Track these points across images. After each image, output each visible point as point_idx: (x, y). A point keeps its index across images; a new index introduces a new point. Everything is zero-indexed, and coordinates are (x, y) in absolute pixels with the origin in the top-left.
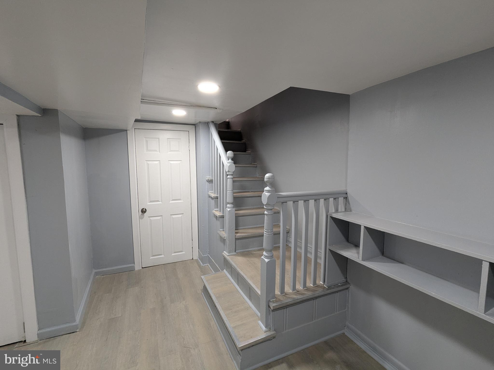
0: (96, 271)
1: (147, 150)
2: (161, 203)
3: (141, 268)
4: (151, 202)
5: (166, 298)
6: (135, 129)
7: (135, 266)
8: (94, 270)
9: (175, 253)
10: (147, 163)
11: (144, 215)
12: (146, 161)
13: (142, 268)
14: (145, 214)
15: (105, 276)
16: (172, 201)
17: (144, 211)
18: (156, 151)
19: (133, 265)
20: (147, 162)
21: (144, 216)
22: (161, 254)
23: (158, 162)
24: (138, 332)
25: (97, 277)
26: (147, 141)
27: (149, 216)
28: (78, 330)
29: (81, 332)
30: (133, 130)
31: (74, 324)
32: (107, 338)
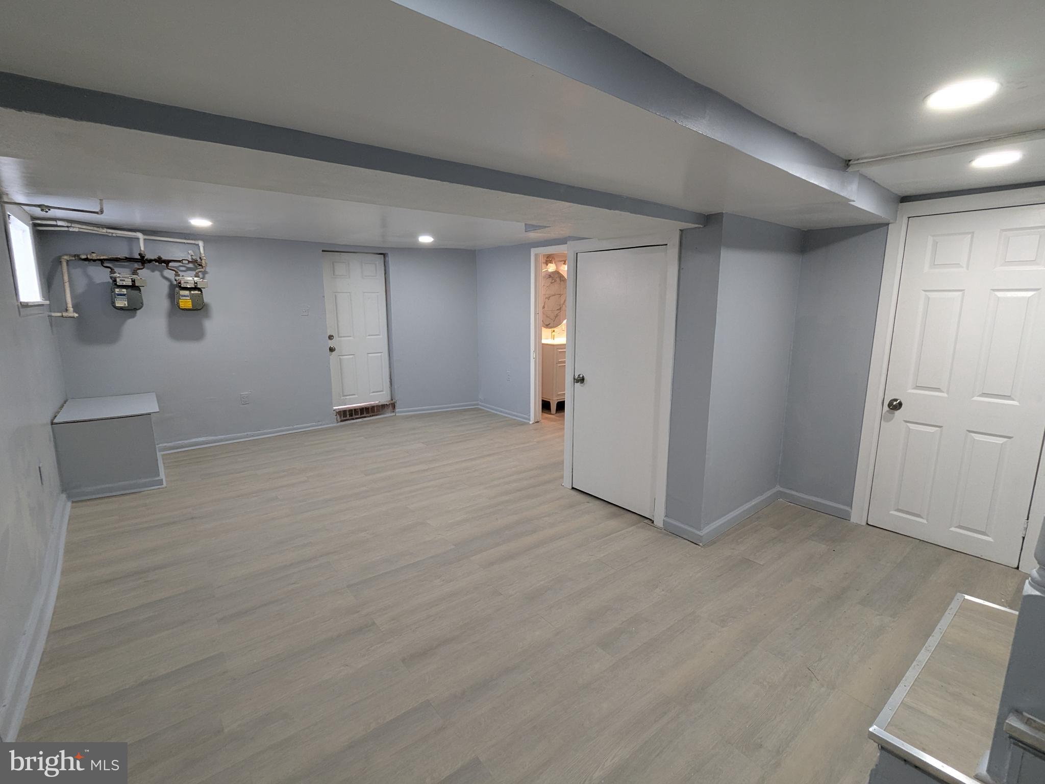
0: (781, 489)
1: (933, 265)
2: (945, 395)
3: (864, 523)
4: (917, 387)
5: (857, 590)
6: (909, 218)
7: (851, 512)
8: (779, 486)
9: (960, 527)
10: (926, 295)
11: (894, 413)
12: (925, 291)
13: (867, 524)
14: (897, 413)
15: (792, 504)
16: (978, 398)
17: (895, 406)
18: (958, 265)
19: (848, 508)
20: (927, 293)
21: (894, 416)
22: (918, 513)
23: (960, 293)
24: (762, 598)
25: (781, 500)
26: (935, 244)
27: (905, 419)
28: (701, 544)
29: (703, 549)
30: (905, 220)
31: (698, 533)
32: (721, 575)
